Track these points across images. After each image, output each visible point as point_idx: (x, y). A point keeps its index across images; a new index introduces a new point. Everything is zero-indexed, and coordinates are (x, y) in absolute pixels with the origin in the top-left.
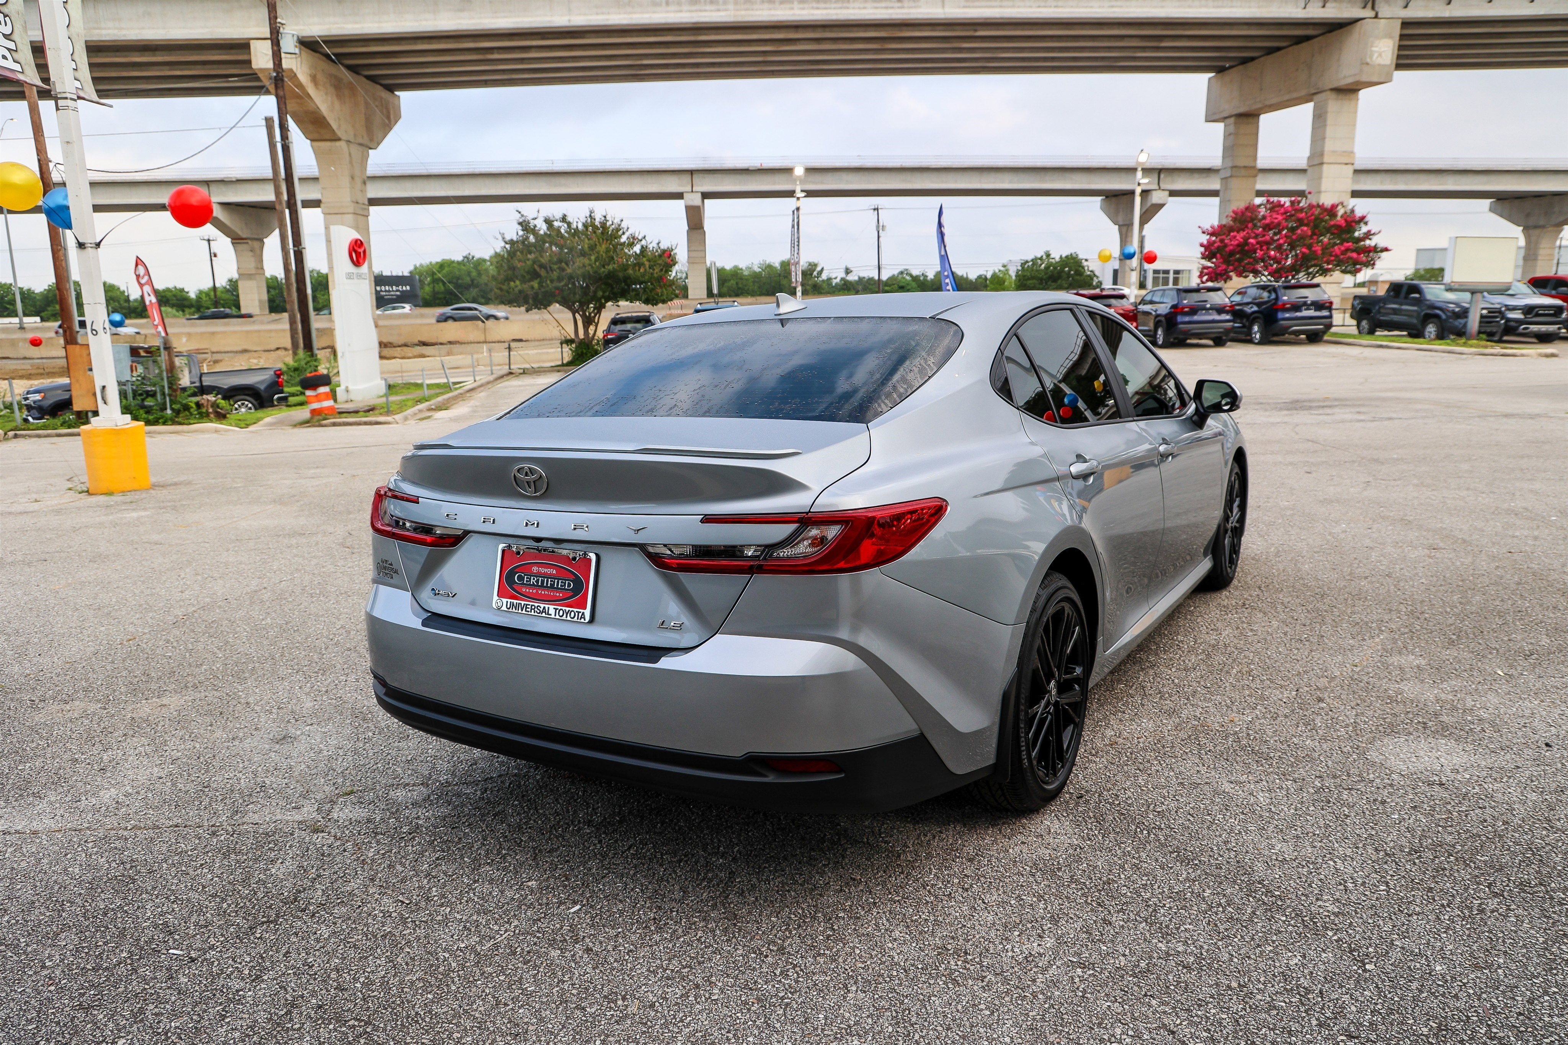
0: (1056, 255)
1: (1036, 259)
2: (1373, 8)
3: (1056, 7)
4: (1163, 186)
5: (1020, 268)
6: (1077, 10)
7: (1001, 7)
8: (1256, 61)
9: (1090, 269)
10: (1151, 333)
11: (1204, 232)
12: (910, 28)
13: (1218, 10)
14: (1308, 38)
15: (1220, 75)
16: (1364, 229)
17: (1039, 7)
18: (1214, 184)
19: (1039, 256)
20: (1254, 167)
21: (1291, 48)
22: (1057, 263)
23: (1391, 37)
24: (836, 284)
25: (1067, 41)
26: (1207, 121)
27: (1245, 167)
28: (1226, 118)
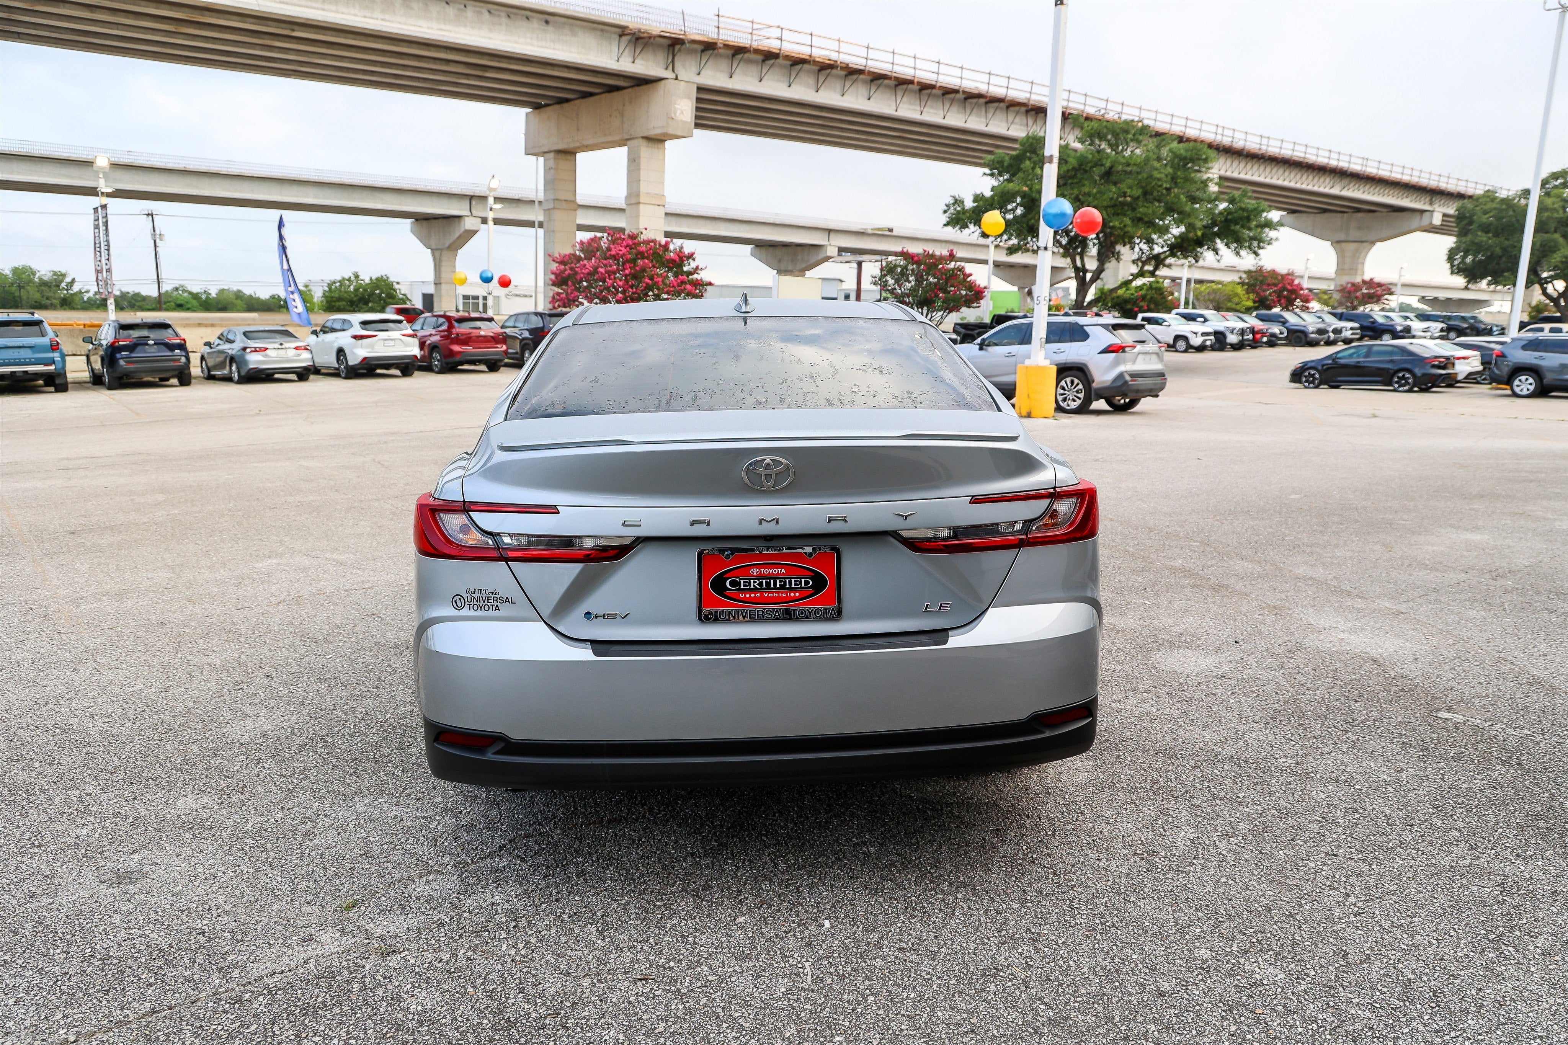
0: (366, 277)
1: (344, 279)
2: (673, 70)
3: (383, 20)
4: (475, 213)
5: (327, 289)
6: (406, 27)
7: (323, 9)
8: (572, 103)
9: (403, 292)
10: (517, 356)
11: (554, 261)
12: (214, 14)
13: (542, 50)
14: (618, 89)
15: (537, 111)
16: (693, 265)
17: (365, 17)
18: (536, 215)
19: (347, 277)
20: (574, 202)
21: (603, 95)
22: (367, 285)
23: (689, 98)
24: (89, 298)
25: (390, 57)
26: (526, 154)
27: (565, 200)
28: (545, 153)
